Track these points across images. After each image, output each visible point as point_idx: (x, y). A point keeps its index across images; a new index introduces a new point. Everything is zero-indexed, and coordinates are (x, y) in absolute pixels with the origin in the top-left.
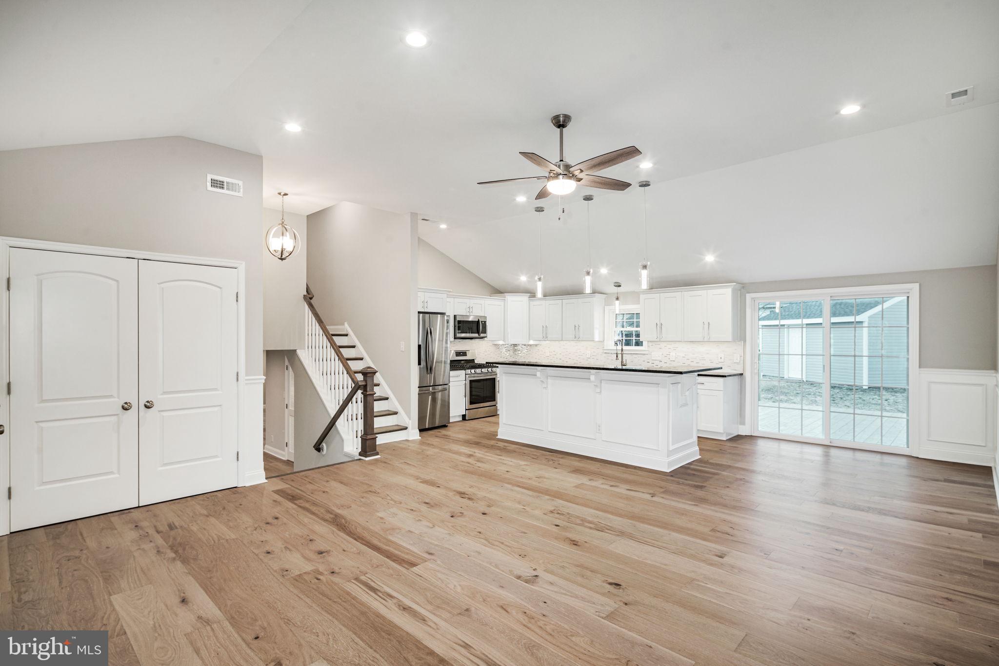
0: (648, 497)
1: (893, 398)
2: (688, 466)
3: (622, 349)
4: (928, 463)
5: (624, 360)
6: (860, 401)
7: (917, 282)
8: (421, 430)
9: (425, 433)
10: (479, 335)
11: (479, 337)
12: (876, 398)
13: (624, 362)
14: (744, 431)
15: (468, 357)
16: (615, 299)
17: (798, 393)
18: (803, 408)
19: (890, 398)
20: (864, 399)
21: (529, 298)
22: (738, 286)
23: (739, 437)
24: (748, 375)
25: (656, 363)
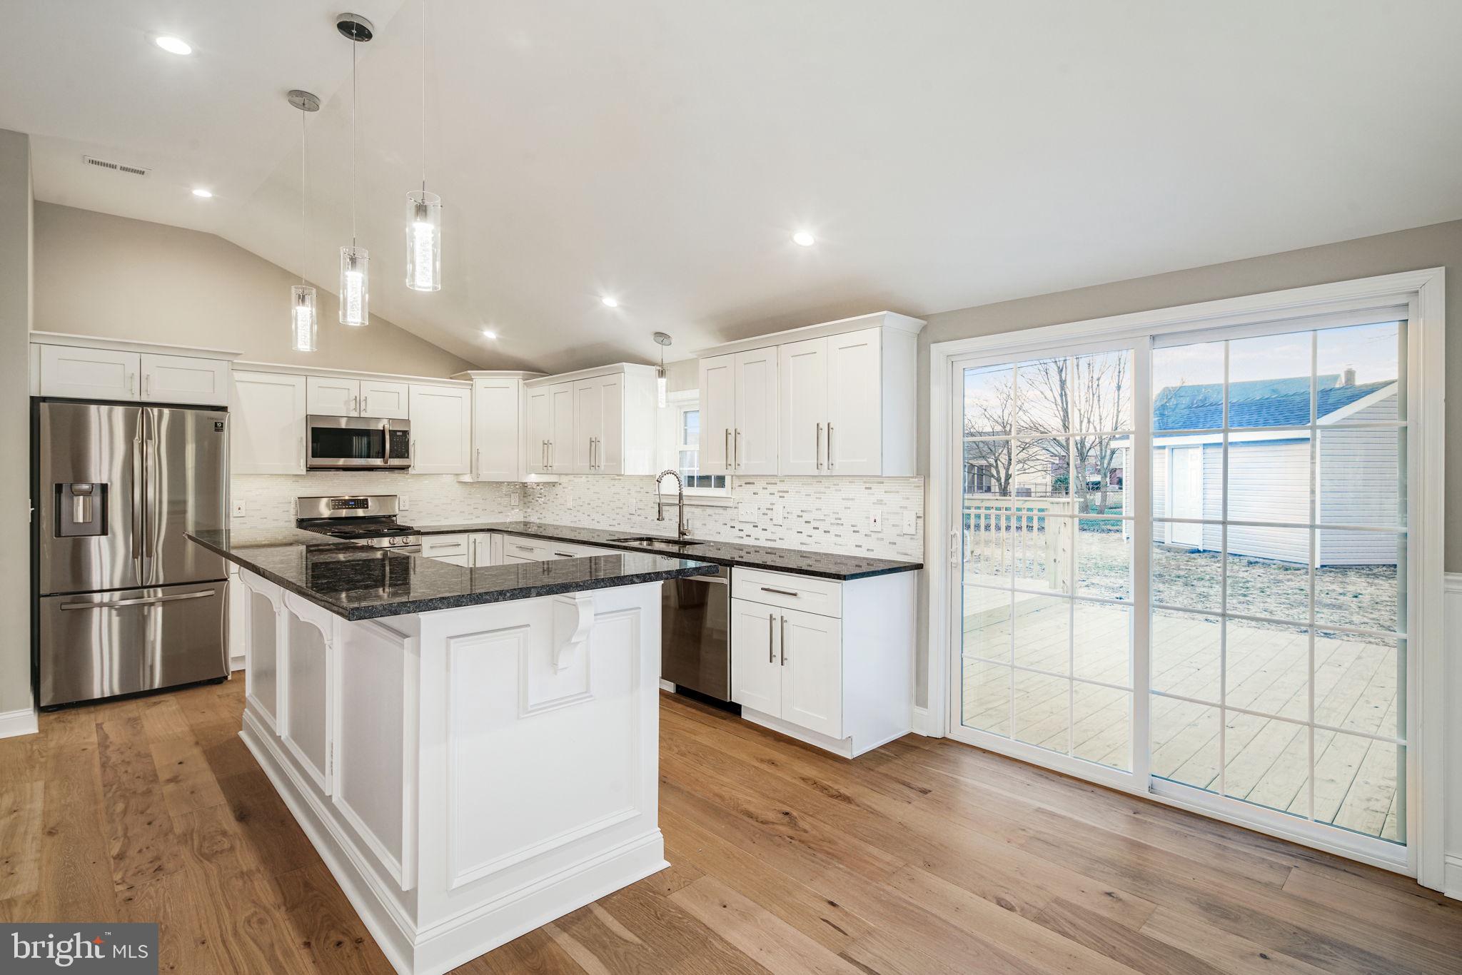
1: (1371, 590)
3: (680, 494)
5: (685, 522)
7: (1438, 266)
9: (60, 717)
10: (385, 462)
11: (386, 465)
12: (1334, 590)
13: (685, 527)
14: (930, 727)
15: (373, 510)
19: (1363, 592)
21: (524, 379)
22: (913, 324)
23: (910, 745)
24: (935, 569)
25: (748, 529)
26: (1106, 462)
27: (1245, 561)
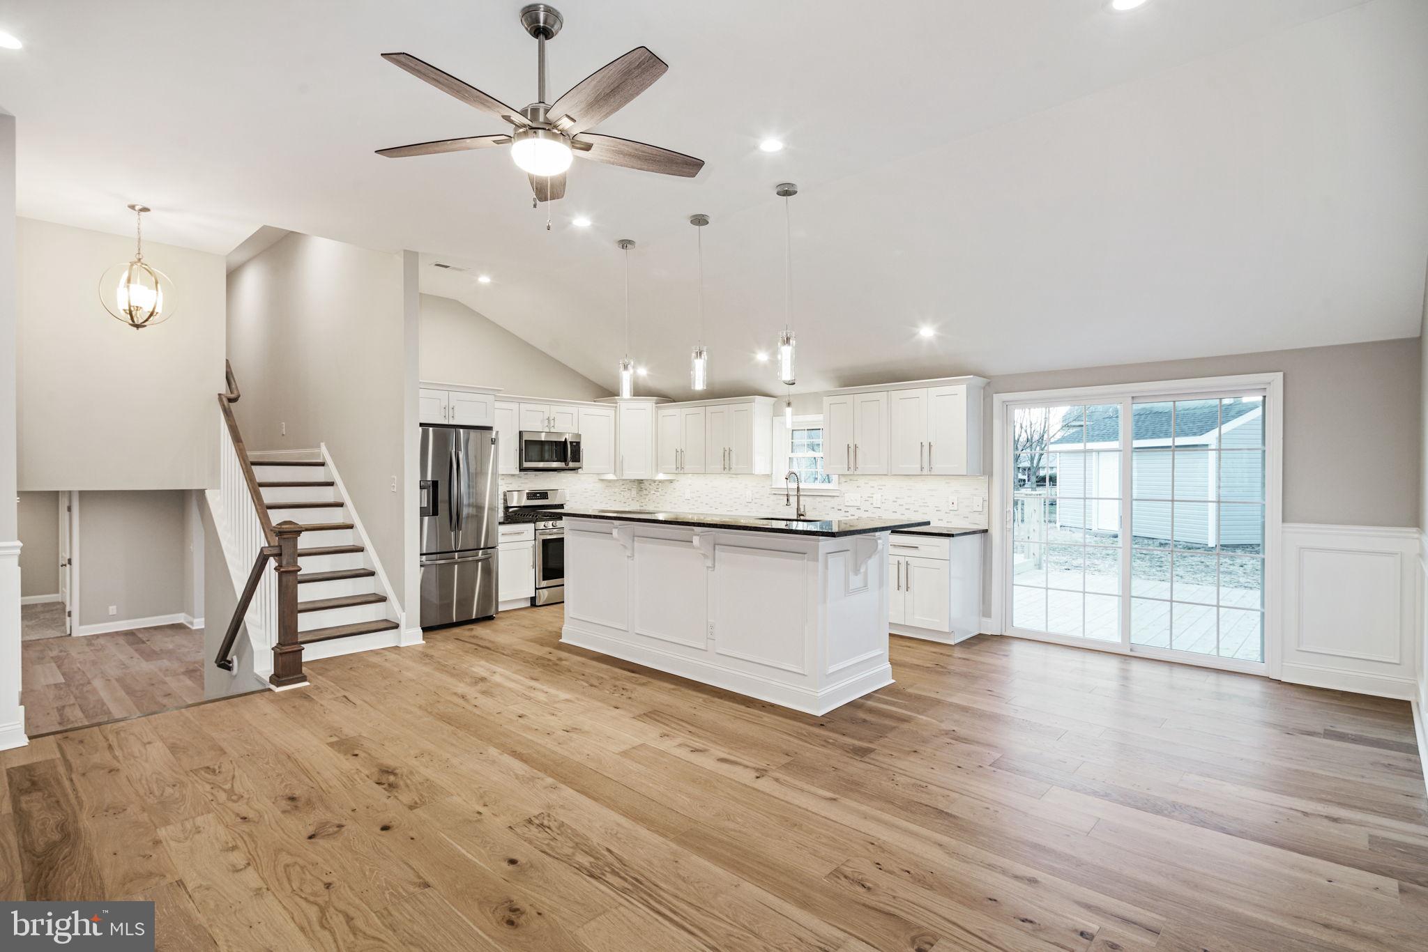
0: (747, 777)
2: (862, 701)
3: (798, 487)
4: (1294, 693)
5: (802, 507)
6: (1202, 567)
7: (1280, 371)
8: (426, 630)
9: (431, 634)
10: (567, 464)
11: (567, 468)
12: (1226, 562)
13: (802, 510)
14: (991, 628)
15: (552, 500)
16: (785, 404)
17: (1108, 555)
18: (1086, 590)
20: (1208, 564)
21: (657, 403)
22: (980, 381)
23: (980, 639)
24: (995, 533)
25: (852, 511)
26: (1035, 462)
27: (1157, 543)
